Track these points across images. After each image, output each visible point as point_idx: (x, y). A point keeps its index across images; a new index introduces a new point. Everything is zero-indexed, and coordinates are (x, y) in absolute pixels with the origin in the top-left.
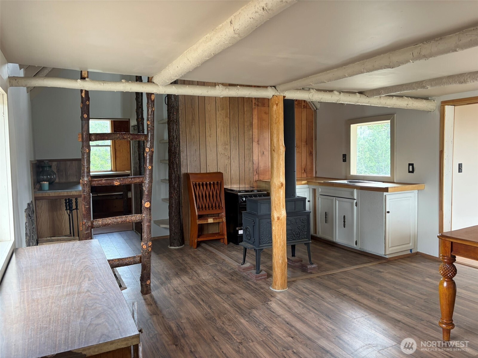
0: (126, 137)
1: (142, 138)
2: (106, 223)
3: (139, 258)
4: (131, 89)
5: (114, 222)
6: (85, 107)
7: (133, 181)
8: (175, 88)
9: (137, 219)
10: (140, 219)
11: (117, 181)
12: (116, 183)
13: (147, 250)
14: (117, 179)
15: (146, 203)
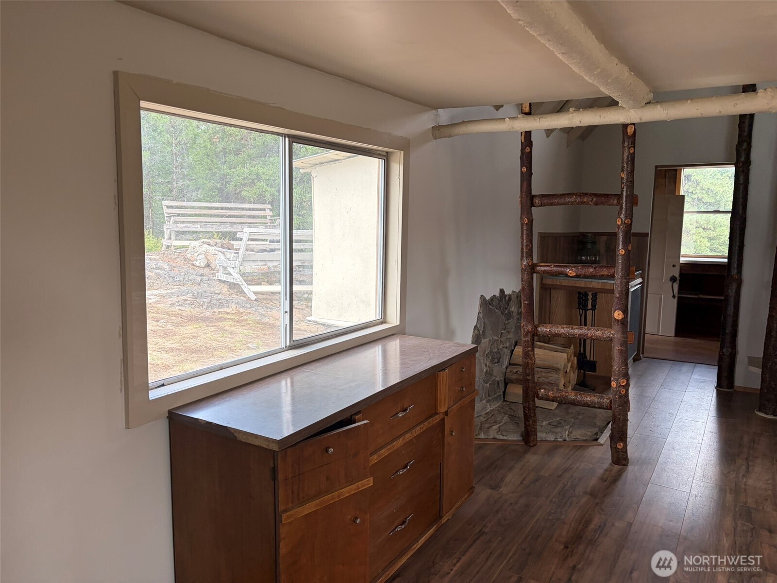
0: (586, 200)
1: (612, 201)
2: (556, 332)
3: (608, 401)
4: (580, 122)
5: (568, 333)
6: (524, 156)
7: (598, 273)
8: (662, 109)
9: (605, 336)
10: (609, 337)
11: (572, 270)
12: (571, 273)
13: (618, 391)
14: (572, 267)
15: (616, 311)
